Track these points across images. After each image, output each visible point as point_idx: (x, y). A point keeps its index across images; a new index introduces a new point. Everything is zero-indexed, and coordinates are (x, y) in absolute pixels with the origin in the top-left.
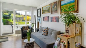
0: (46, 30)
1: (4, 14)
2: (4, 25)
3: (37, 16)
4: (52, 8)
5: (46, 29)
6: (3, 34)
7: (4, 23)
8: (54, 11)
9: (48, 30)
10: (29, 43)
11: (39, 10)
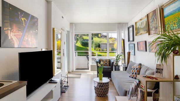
0: (137, 69)
1: (83, 38)
2: (78, 55)
3: (129, 40)
4: (150, 24)
5: (138, 67)
6: (77, 69)
7: (78, 53)
8: (153, 29)
9: (140, 69)
10: (101, 83)
11: (131, 29)
